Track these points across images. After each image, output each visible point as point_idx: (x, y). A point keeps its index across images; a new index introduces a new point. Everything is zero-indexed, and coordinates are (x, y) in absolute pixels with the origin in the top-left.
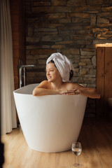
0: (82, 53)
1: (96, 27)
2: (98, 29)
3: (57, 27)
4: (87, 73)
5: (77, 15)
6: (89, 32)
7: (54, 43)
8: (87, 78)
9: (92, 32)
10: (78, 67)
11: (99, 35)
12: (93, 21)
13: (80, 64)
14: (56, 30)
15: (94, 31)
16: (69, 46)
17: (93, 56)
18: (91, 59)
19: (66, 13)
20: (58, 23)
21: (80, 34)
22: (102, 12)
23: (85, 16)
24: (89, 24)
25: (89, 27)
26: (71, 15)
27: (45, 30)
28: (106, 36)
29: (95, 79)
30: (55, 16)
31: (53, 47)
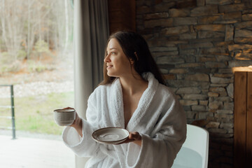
0: (213, 79)
1: (233, 43)
2: (236, 46)
3: (177, 46)
4: (220, 108)
5: (205, 28)
6: (223, 51)
7: (173, 67)
8: (220, 115)
9: (227, 51)
10: (207, 99)
11: (239, 55)
12: (229, 35)
13: (209, 94)
14: (176, 49)
15: (230, 48)
16: (193, 70)
17: (228, 84)
18: (225, 88)
19: (189, 26)
20: (178, 40)
21: (209, 53)
22: (242, 21)
23: (217, 28)
24: (223, 39)
25: (222, 43)
26: (197, 28)
27: (161, 49)
28: (249, 55)
29: (232, 117)
30: (175, 31)
31: (172, 71)
